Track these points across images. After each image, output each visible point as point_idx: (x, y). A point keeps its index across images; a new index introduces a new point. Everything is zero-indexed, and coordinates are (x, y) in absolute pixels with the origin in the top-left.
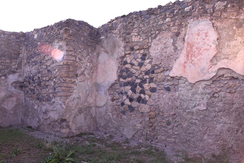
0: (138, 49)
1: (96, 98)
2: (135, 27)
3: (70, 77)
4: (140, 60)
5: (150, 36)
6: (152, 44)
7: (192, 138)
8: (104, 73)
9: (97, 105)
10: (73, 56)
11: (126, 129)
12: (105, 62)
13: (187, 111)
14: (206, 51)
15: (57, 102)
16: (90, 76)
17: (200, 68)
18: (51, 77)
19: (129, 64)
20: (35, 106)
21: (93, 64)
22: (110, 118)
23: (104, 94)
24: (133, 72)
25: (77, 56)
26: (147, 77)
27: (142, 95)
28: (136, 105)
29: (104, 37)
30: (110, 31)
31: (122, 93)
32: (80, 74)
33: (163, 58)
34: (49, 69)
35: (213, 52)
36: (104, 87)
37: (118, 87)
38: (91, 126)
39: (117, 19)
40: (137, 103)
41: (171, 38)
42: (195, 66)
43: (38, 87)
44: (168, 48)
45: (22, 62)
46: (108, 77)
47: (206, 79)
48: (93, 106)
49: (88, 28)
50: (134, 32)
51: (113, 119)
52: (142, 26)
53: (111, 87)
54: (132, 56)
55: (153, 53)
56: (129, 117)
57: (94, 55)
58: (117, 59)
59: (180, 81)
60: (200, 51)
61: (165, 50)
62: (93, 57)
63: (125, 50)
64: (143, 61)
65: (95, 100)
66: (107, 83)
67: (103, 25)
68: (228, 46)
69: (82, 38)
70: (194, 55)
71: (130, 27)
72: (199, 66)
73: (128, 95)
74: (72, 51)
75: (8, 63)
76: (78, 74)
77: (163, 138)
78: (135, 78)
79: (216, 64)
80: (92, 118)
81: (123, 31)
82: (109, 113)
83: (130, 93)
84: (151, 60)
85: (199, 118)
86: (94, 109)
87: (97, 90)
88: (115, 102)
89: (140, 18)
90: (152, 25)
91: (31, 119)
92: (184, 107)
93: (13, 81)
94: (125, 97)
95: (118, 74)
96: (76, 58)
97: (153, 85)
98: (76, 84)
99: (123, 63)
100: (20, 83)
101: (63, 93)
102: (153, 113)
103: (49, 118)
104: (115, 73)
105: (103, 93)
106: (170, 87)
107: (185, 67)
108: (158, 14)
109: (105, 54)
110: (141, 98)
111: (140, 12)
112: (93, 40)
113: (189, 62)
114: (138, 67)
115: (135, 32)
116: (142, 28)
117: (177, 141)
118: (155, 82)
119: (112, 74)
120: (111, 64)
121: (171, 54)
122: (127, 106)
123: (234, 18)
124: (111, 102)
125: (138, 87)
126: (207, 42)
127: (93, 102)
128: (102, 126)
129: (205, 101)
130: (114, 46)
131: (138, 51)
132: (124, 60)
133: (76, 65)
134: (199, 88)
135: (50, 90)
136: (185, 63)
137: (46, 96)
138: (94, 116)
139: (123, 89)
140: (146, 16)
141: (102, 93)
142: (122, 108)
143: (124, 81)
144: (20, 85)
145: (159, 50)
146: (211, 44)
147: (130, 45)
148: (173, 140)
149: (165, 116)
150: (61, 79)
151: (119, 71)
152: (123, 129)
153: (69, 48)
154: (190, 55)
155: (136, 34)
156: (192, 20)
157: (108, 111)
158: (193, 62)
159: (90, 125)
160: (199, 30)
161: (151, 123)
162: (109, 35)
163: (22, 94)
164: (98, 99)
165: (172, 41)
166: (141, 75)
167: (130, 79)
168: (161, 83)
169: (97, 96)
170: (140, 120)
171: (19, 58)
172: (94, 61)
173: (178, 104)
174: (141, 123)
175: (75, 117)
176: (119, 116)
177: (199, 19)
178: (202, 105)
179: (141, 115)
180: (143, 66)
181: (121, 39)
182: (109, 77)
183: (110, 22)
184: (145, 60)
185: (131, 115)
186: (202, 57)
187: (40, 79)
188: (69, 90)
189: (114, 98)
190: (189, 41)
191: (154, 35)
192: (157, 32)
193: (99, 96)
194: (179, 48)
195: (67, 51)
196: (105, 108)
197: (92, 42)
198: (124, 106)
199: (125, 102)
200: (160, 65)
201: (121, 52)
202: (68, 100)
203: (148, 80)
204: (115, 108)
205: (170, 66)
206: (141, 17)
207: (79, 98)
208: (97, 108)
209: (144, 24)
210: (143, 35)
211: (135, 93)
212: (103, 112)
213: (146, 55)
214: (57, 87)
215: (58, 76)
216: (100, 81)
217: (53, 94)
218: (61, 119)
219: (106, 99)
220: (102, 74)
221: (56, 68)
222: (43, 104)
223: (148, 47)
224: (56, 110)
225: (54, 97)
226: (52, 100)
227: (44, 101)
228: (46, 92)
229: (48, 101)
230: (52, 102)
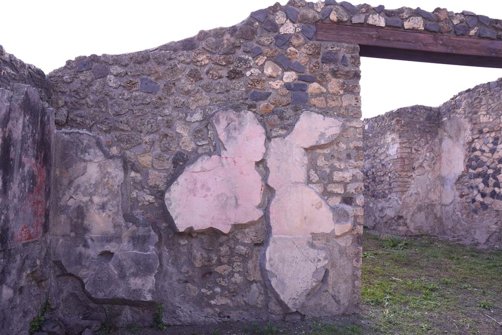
0: (488, 132)
2: (482, 104)
3: (406, 171)
4: (491, 146)
8: (449, 163)
9: (443, 203)
10: (408, 148)
11: (478, 232)
12: (449, 150)
15: (393, 198)
16: (431, 168)
18: (386, 172)
19: (479, 151)
21: (434, 154)
22: (459, 218)
23: (451, 189)
24: (484, 161)
25: (412, 147)
27: (497, 189)
28: (490, 201)
29: (446, 119)
30: (453, 111)
31: (472, 187)
32: (418, 167)
34: (383, 163)
36: (450, 181)
37: (466, 180)
39: (460, 94)
40: (491, 198)
48: (438, 204)
49: (425, 111)
50: (482, 110)
52: (491, 103)
53: (458, 180)
54: (481, 141)
56: (482, 216)
57: (435, 142)
58: (464, 145)
62: (435, 146)
63: (472, 133)
64: (495, 147)
65: (440, 197)
66: (453, 175)
67: (444, 103)
69: (417, 126)
71: (477, 104)
73: (479, 189)
74: (406, 142)
76: (415, 167)
78: (487, 168)
80: (436, 218)
81: (468, 110)
82: (457, 213)
83: (481, 186)
86: (438, 207)
87: (442, 184)
88: (464, 198)
89: (488, 92)
94: (475, 192)
95: (466, 164)
96: (411, 149)
98: (413, 179)
99: (471, 149)
101: (399, 188)
104: (462, 163)
109: (449, 139)
110: (496, 193)
111: (489, 83)
112: (433, 123)
114: (490, 155)
116: (492, 105)
119: (458, 164)
120: (456, 152)
122: (479, 203)
124: (459, 199)
125: (491, 179)
127: (438, 199)
128: (450, 229)
130: (459, 130)
131: (487, 134)
132: (473, 146)
133: (412, 157)
135: (386, 186)
137: (381, 192)
138: (440, 216)
139: (473, 183)
140: (496, 88)
141: (448, 187)
142: (473, 206)
143: (473, 171)
147: (477, 127)
150: (396, 173)
151: (467, 160)
152: (475, 232)
153: (402, 140)
155: (485, 113)
157: (456, 210)
159: (434, 227)
162: (452, 116)
164: (443, 195)
166: (493, 164)
167: (480, 170)
169: (442, 192)
170: (495, 220)
172: (437, 149)
174: (496, 223)
175: (413, 215)
176: (470, 215)
179: (497, 213)
180: (496, 152)
181: (467, 120)
182: (455, 168)
183: (452, 99)
184: (497, 145)
185: (484, 214)
187: (374, 174)
188: (405, 185)
189: (463, 193)
193: (444, 191)
195: (400, 143)
196: (452, 206)
197: (432, 126)
198: (475, 203)
199: (476, 198)
201: (468, 136)
202: (404, 196)
204: (464, 206)
206: (490, 90)
207: (417, 194)
208: (443, 207)
209: (493, 100)
210: (493, 114)
211: (488, 187)
212: (450, 212)
213: (498, 139)
214: (392, 182)
215: (393, 170)
216: (445, 174)
217: (389, 190)
218: (398, 215)
219: (454, 195)
220: (447, 165)
221: (390, 162)
222: (379, 201)
223: (499, 128)
224: (392, 206)
225: (390, 193)
226: (388, 196)
227: (379, 198)
228: (381, 189)
229: (383, 197)
230: (387, 199)
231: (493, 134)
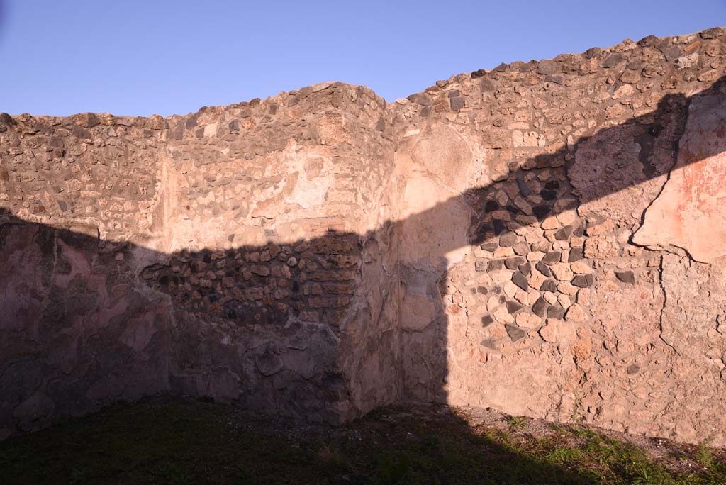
0: (532, 169)
1: (401, 307)
2: (519, 106)
3: (348, 253)
4: (538, 200)
5: (571, 133)
6: (577, 154)
8: (425, 234)
9: (404, 326)
10: (351, 190)
11: (501, 390)
12: (425, 204)
15: (308, 325)
16: (386, 244)
18: (281, 252)
19: (504, 209)
20: (222, 337)
21: (390, 210)
23: (428, 294)
24: (519, 233)
25: (358, 189)
26: (564, 244)
27: (551, 297)
28: (531, 322)
30: (437, 115)
32: (367, 242)
34: (272, 228)
36: (426, 276)
37: (470, 274)
38: (392, 387)
39: (459, 79)
40: (535, 316)
41: (635, 141)
43: (229, 282)
44: (625, 167)
45: (164, 205)
46: (439, 245)
48: (395, 330)
49: (376, 105)
50: (519, 119)
51: (459, 363)
52: (541, 106)
54: (513, 188)
55: (580, 179)
56: (510, 356)
57: (392, 182)
58: (467, 195)
59: (667, 257)
61: (618, 174)
62: (391, 189)
63: (490, 169)
64: (548, 203)
65: (399, 312)
66: (436, 263)
67: (411, 96)
69: (365, 137)
70: (708, 188)
71: (506, 105)
72: (724, 218)
73: (504, 295)
74: (347, 176)
75: (128, 212)
76: (362, 242)
77: (620, 409)
78: (526, 249)
80: (393, 362)
83: (511, 290)
84: (574, 199)
86: (396, 337)
87: (401, 282)
88: (462, 315)
89: (533, 81)
90: (575, 102)
91: (207, 375)
93: (145, 266)
94: (494, 301)
95: (472, 238)
96: (356, 195)
97: (583, 267)
98: (358, 272)
99: (484, 205)
100: (160, 269)
101: (331, 299)
103: (281, 370)
104: (463, 234)
105: (424, 292)
106: (634, 271)
107: (679, 218)
108: (593, 73)
109: (425, 179)
110: (546, 303)
111: (534, 63)
112: (388, 139)
113: (692, 206)
114: (534, 219)
115: (522, 119)
116: (544, 111)
119: (452, 238)
122: (501, 327)
125: (535, 273)
127: (395, 318)
128: (423, 385)
130: (457, 158)
131: (531, 173)
132: (488, 197)
133: (358, 215)
135: (280, 291)
136: (680, 207)
137: (262, 307)
138: (398, 358)
139: (489, 281)
140: (554, 75)
141: (421, 291)
142: (486, 333)
143: (489, 255)
144: (161, 276)
145: (599, 172)
147: (506, 156)
150: (320, 258)
151: (474, 230)
152: (494, 391)
153: (341, 169)
154: (695, 188)
155: (526, 126)
156: (698, 92)
157: (441, 342)
158: (705, 207)
159: (390, 384)
160: (722, 119)
162: (434, 126)
163: (168, 302)
164: (405, 308)
165: (638, 149)
166: (543, 241)
167: (508, 252)
168: (608, 262)
169: (404, 299)
171: (155, 196)
172: (394, 199)
175: (361, 365)
177: (722, 89)
180: (550, 215)
181: (478, 138)
182: (441, 245)
183: (434, 89)
184: (554, 198)
187: (236, 258)
188: (346, 289)
189: (460, 304)
190: (690, 149)
191: (583, 130)
192: (592, 122)
193: (409, 299)
194: (660, 168)
195: (337, 176)
196: (430, 332)
197: (386, 145)
198: (493, 326)
199: (496, 314)
201: (478, 175)
202: (346, 319)
203: (565, 254)
206: (538, 78)
207: (367, 310)
208: (404, 334)
210: (547, 130)
211: (527, 291)
212: (425, 346)
213: (557, 186)
214: (305, 282)
215: (308, 249)
216: (411, 259)
217: (291, 302)
218: (326, 372)
219: (436, 308)
220: (418, 237)
221: (296, 225)
222: (253, 331)
223: (563, 163)
224: (307, 348)
225: (297, 312)
226: (288, 319)
227: (254, 322)
228: (261, 297)
229: (270, 321)
230: (287, 326)
231: (545, 175)
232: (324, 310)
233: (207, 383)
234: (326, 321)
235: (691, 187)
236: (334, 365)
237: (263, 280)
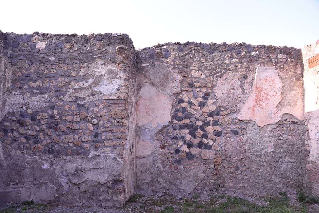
1: (136, 146)
2: (195, 60)
4: (201, 100)
5: (215, 74)
6: (217, 83)
7: (261, 180)
8: (150, 112)
9: (138, 155)
10: (128, 87)
11: (184, 182)
13: (256, 154)
14: (273, 97)
15: (104, 155)
16: (134, 115)
17: (268, 113)
18: (88, 116)
19: (186, 103)
20: (43, 164)
22: (160, 171)
23: (150, 140)
24: (193, 113)
26: (211, 119)
27: (205, 140)
28: (197, 151)
29: (148, 65)
30: (158, 58)
31: (176, 138)
33: (230, 99)
34: (82, 103)
35: (278, 99)
36: (150, 131)
37: (171, 130)
39: (168, 44)
40: (199, 149)
41: (239, 80)
42: (263, 110)
43: (50, 132)
44: (235, 89)
46: (157, 117)
47: (273, 123)
48: (134, 157)
50: (194, 66)
51: (165, 171)
52: (203, 61)
53: (161, 130)
54: (191, 94)
55: (219, 93)
56: (187, 166)
57: (136, 86)
58: (171, 95)
59: (249, 125)
60: (268, 97)
61: (232, 92)
62: (135, 90)
63: (182, 85)
64: (205, 101)
65: (135, 149)
66: (155, 125)
67: (145, 48)
68: (290, 95)
70: (262, 100)
71: (189, 59)
72: (267, 111)
73: (186, 140)
74: (127, 80)
76: (129, 114)
77: (231, 185)
78: (195, 120)
79: (281, 110)
81: (178, 62)
82: (157, 165)
83: (188, 137)
84: (216, 101)
85: (267, 160)
86: (134, 160)
87: (137, 134)
88: (166, 149)
89: (201, 51)
90: (217, 62)
92: (253, 150)
94: (180, 143)
95: (172, 114)
97: (217, 128)
98: (127, 128)
102: (219, 160)
103: (86, 181)
104: (169, 113)
106: (237, 130)
107: (254, 110)
108: (223, 52)
109: (151, 86)
110: (203, 143)
111: (201, 44)
113: (257, 106)
114: (199, 108)
115: (196, 66)
116: (205, 63)
117: (246, 185)
118: (221, 125)
119: (164, 114)
120: (161, 101)
121: (239, 96)
122: (184, 154)
123: (293, 71)
124: (161, 150)
125: (199, 130)
126: (274, 88)
128: (147, 183)
129: (272, 143)
130: (167, 79)
131: (198, 88)
132: (180, 97)
134: (266, 131)
135: (85, 137)
136: (254, 106)
137: (72, 146)
138: (135, 171)
139: (179, 134)
140: (209, 50)
142: (177, 157)
143: (179, 123)
145: (225, 91)
146: (277, 91)
147: (189, 80)
148: (242, 185)
149: (233, 161)
150: (112, 120)
151: (173, 111)
152: (181, 183)
153: (126, 76)
154: (258, 99)
155: (197, 69)
156: (259, 65)
157: (156, 162)
158: (261, 107)
160: (267, 76)
161: (217, 170)
162: (156, 63)
165: (240, 83)
166: (203, 117)
167: (188, 121)
168: (228, 126)
169: (138, 142)
170: (204, 168)
172: (136, 95)
173: (247, 147)
174: (204, 172)
175: (128, 175)
176: (173, 166)
177: (266, 66)
178: (270, 148)
179: (204, 162)
180: (205, 106)
181: (176, 71)
182: (158, 118)
183: (157, 47)
184: (208, 99)
185: (191, 164)
186: (269, 102)
189: (165, 144)
190: (257, 85)
191: (220, 73)
192: (223, 71)
193: (141, 142)
194: (247, 91)
196: (151, 158)
197: (134, 68)
198: (180, 154)
199: (181, 148)
200: (227, 107)
201: (176, 87)
203: (211, 123)
204: (166, 158)
205: (238, 108)
207: (130, 147)
209: (206, 59)
210: (206, 71)
211: (195, 138)
212: (148, 164)
213: (209, 95)
214: (102, 132)
215: (106, 115)
216: (143, 123)
217: (93, 143)
218: (114, 180)
219: (154, 146)
220: (146, 113)
221: (99, 102)
222: (66, 159)
223: (212, 85)
224: (103, 167)
225: (96, 148)
226: (90, 153)
227: (66, 155)
228: (72, 141)
229: (78, 154)
230: (90, 156)
231: (204, 90)
232: (114, 147)
233: (29, 193)
234: (115, 152)
235: (257, 99)
236: (119, 175)
237: (74, 131)
